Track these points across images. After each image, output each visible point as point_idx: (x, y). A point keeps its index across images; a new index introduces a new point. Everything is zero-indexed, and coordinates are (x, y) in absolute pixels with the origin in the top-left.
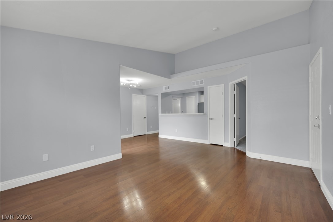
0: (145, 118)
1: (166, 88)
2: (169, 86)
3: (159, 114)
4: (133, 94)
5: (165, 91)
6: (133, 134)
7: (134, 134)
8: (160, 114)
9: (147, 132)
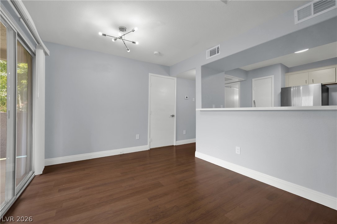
0: (173, 116)
1: (213, 53)
2: (219, 46)
3: (197, 110)
4: (150, 74)
5: (209, 59)
6: (148, 146)
7: (150, 145)
8: (199, 109)
9: (176, 140)
